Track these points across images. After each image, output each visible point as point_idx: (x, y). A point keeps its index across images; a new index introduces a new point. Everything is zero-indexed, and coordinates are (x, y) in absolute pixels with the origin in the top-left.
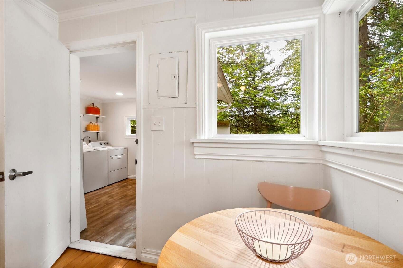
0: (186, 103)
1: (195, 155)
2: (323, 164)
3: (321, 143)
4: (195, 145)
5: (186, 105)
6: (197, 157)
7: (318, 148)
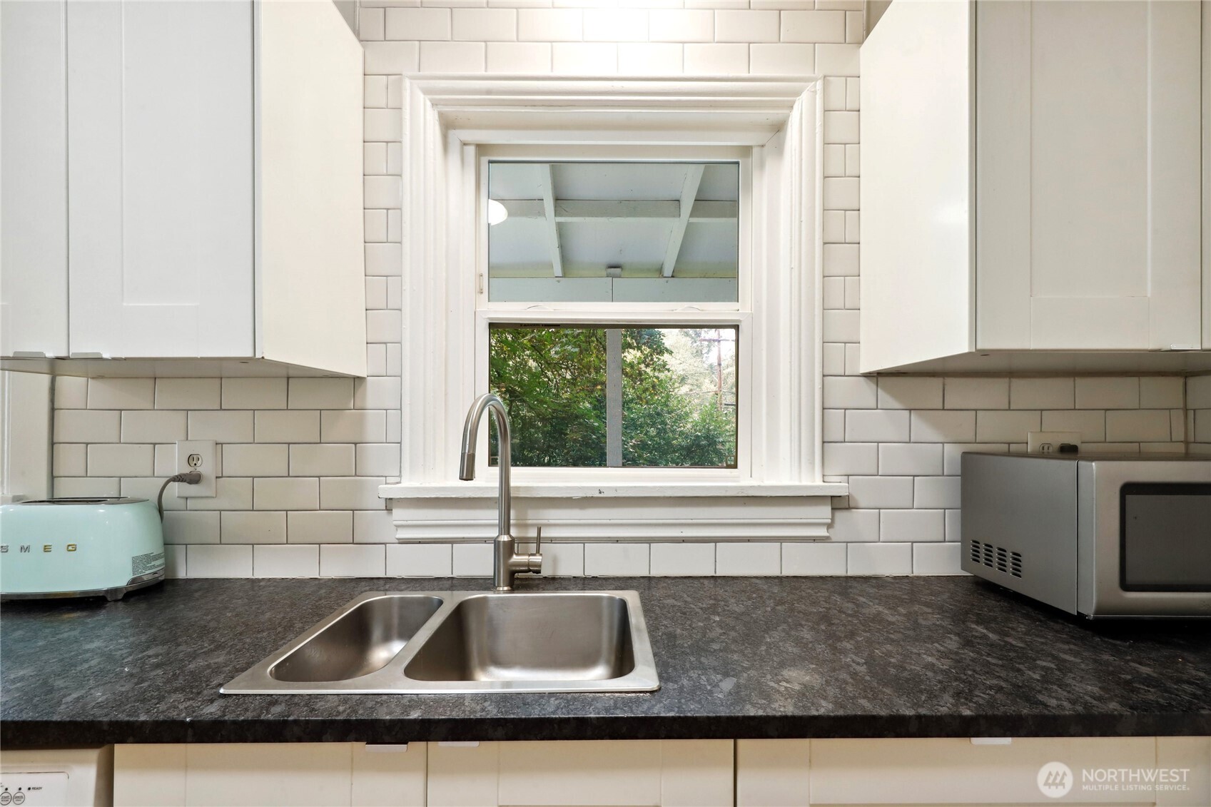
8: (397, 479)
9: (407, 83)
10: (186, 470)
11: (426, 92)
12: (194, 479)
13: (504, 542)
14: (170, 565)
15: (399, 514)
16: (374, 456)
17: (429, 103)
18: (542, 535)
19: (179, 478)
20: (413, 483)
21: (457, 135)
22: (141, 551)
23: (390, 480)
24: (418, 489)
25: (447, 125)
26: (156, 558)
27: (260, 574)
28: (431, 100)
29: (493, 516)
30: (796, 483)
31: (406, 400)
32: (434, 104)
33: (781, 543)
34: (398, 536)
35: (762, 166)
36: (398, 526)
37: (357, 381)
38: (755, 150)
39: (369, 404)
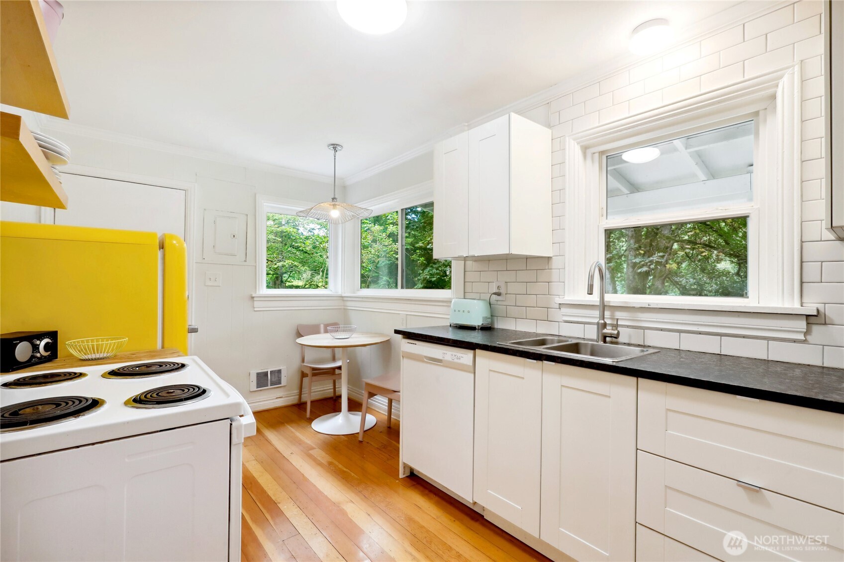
0: (245, 261)
1: (254, 308)
2: (344, 309)
3: (344, 295)
4: (255, 299)
5: (245, 263)
6: (255, 309)
7: (341, 298)
8: (563, 297)
9: (567, 138)
10: (497, 291)
11: (574, 140)
12: (499, 294)
13: (601, 323)
14: (492, 322)
15: (564, 310)
16: (555, 288)
17: (576, 144)
18: (618, 323)
19: (495, 294)
20: (569, 298)
21: (589, 152)
22: (485, 315)
23: (560, 297)
24: (570, 300)
25: (585, 149)
26: (489, 318)
27: (518, 329)
28: (577, 142)
29: (597, 313)
30: (780, 305)
31: (567, 265)
32: (578, 143)
33: (768, 341)
34: (563, 319)
35: (765, 120)
36: (563, 315)
37: (549, 258)
38: (761, 113)
39: (553, 267)
